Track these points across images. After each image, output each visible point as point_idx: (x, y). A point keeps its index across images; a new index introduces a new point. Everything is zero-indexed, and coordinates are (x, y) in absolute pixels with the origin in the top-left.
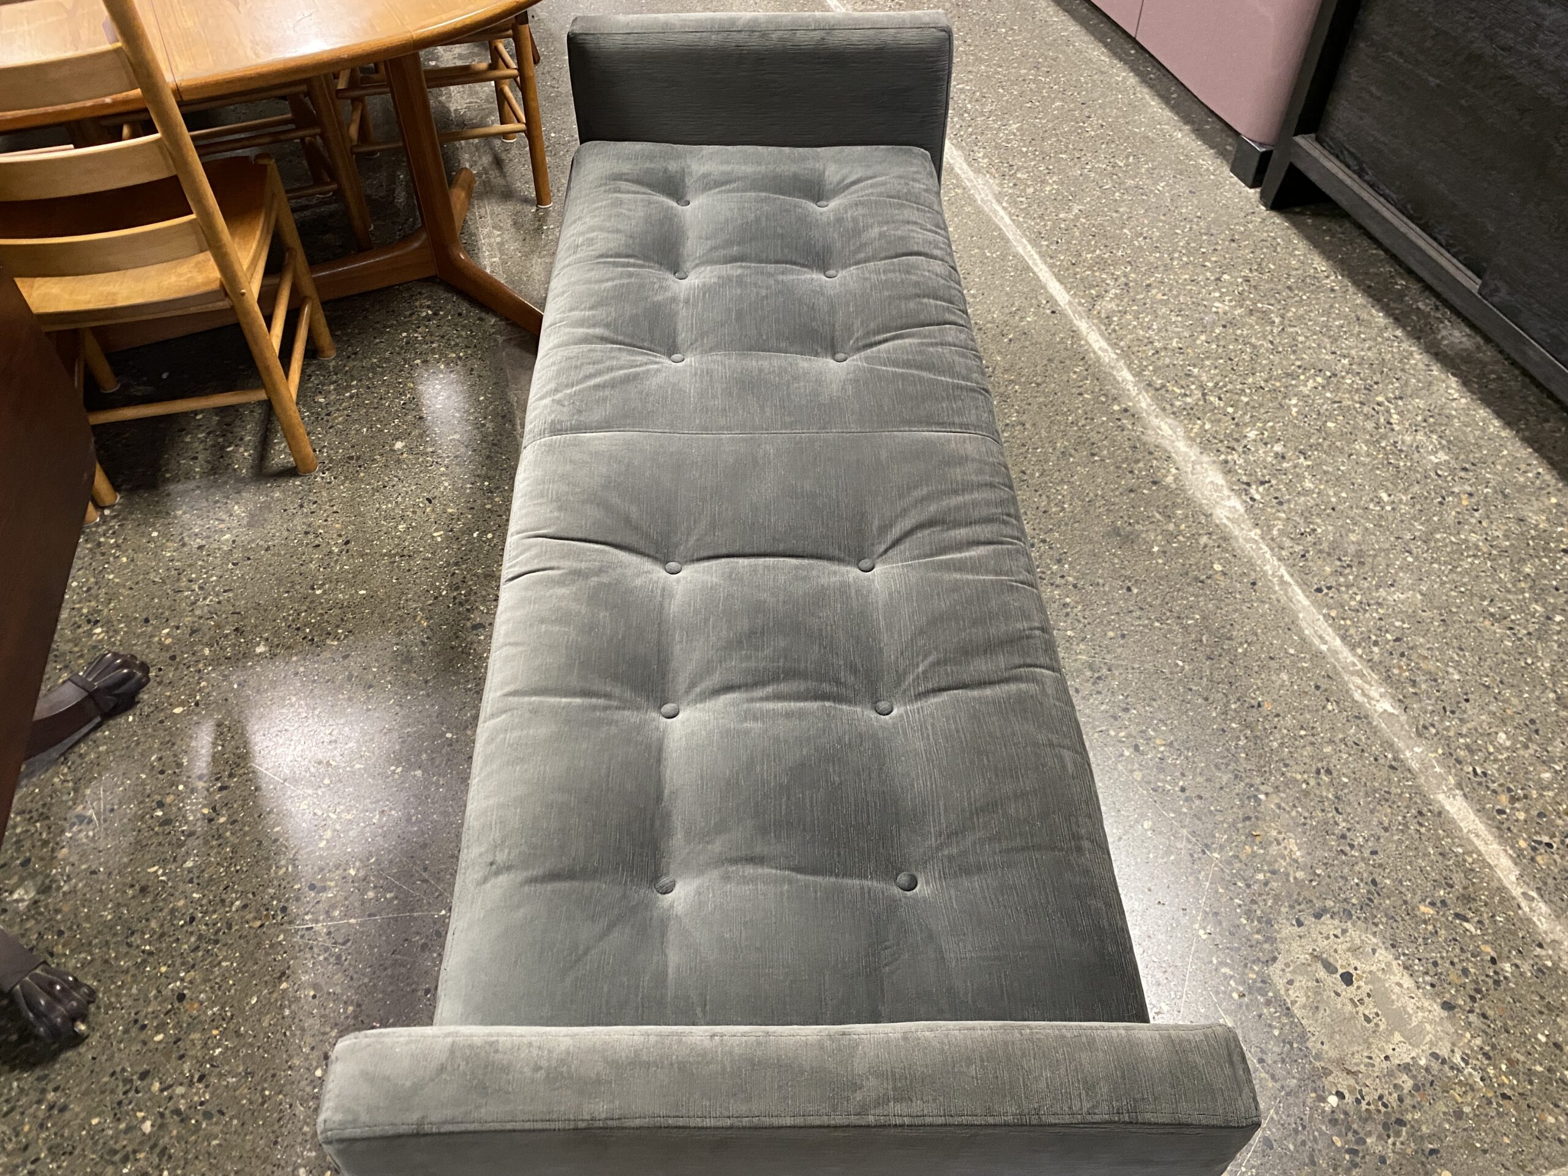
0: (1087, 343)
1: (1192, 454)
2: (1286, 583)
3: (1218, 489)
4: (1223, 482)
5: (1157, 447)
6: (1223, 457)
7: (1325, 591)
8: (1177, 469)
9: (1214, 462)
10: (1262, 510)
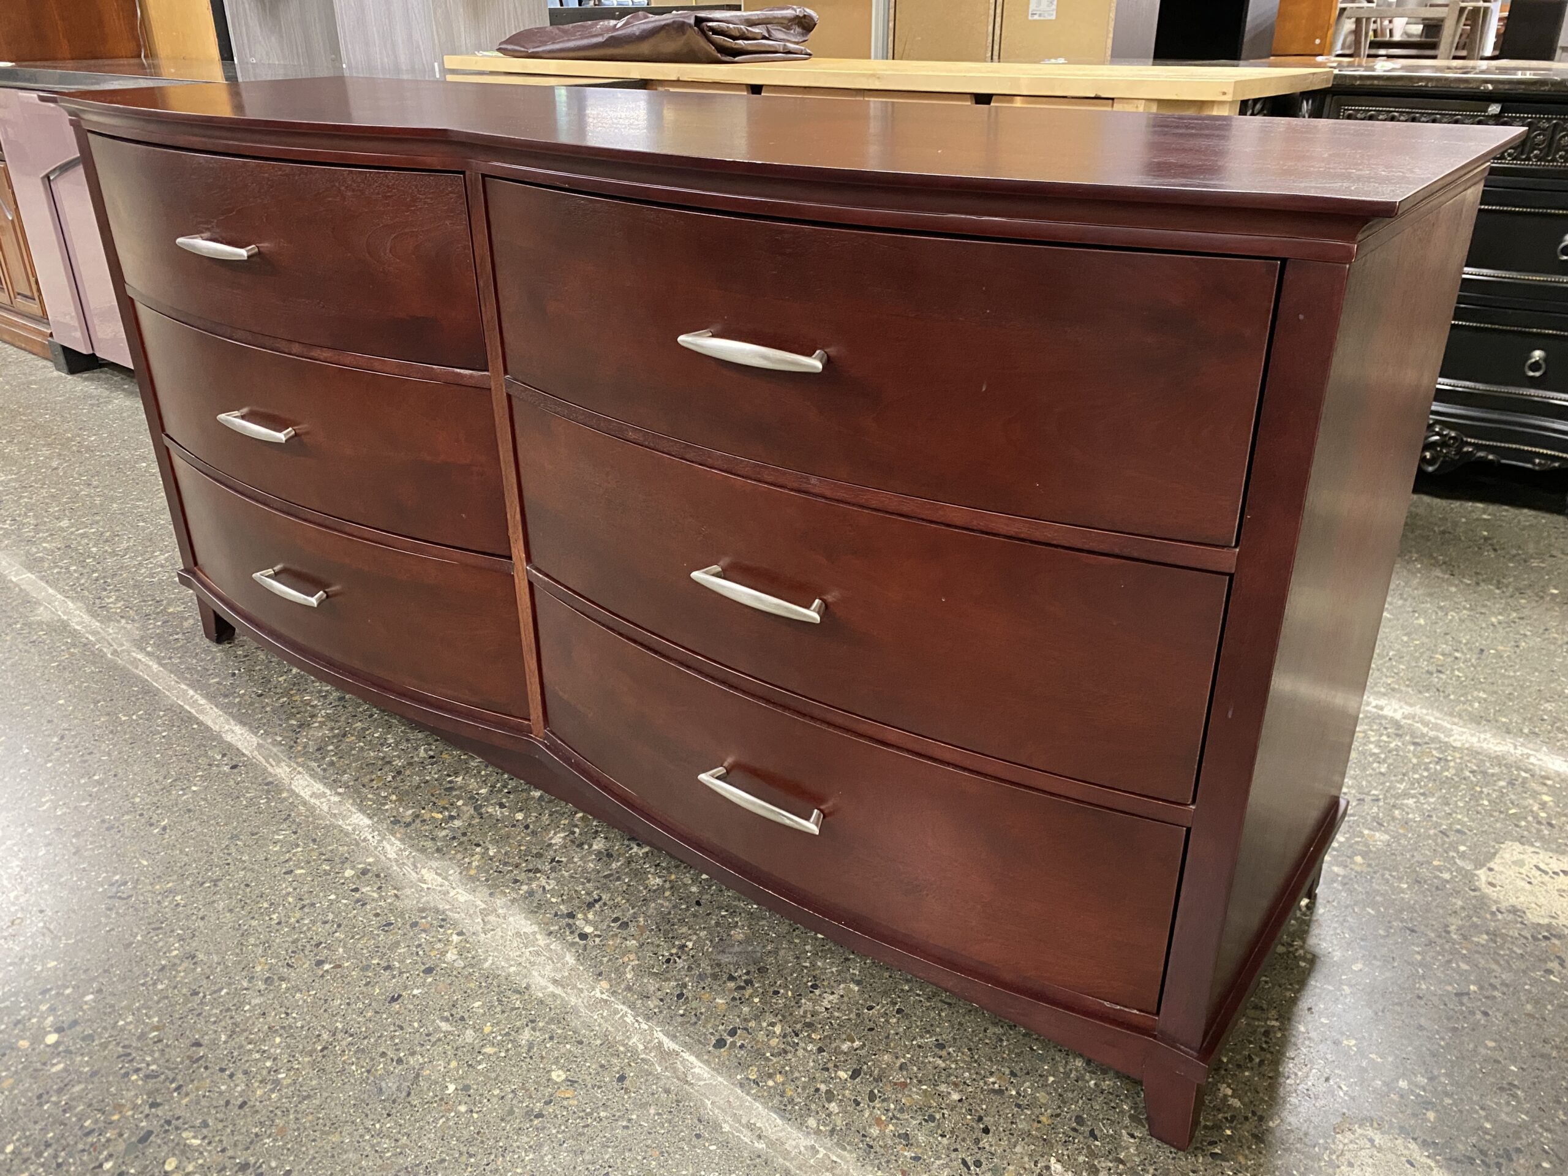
0: (292, 793)
1: (479, 903)
2: (671, 1053)
3: (527, 940)
4: (535, 928)
5: (422, 910)
6: (525, 887)
7: (729, 1040)
8: (460, 934)
9: (513, 901)
10: (601, 947)
